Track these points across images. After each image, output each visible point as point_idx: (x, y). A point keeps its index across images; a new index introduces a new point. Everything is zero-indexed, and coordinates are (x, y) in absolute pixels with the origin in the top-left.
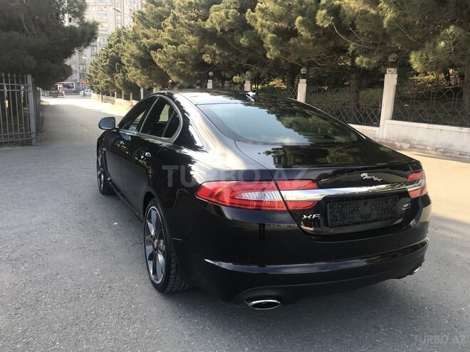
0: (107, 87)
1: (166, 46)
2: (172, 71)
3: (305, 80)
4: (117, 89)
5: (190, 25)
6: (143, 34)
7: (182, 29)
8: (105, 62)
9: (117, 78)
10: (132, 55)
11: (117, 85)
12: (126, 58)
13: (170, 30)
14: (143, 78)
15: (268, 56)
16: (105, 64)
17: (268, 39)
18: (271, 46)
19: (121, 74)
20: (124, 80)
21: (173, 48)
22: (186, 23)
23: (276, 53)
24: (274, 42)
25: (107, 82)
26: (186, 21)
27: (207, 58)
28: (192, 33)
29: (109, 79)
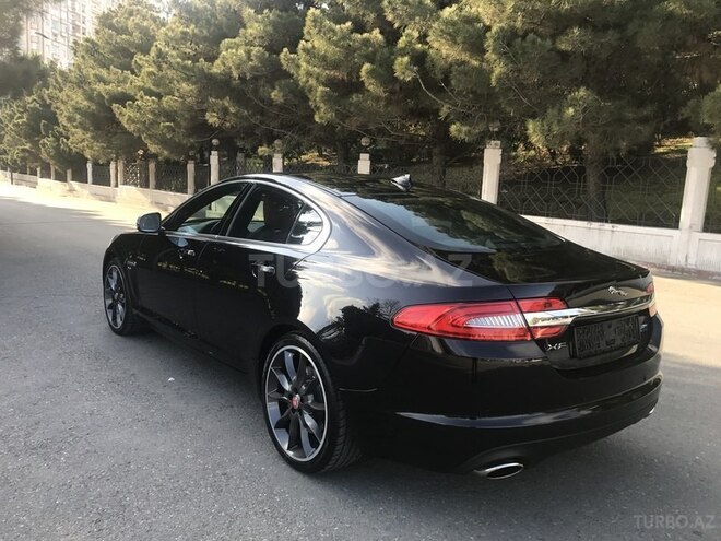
0: (23, 159)
1: (142, 97)
2: (150, 137)
3: (367, 156)
4: (43, 162)
5: (185, 67)
6: (95, 75)
7: (170, 73)
8: (19, 118)
9: (44, 145)
10: (77, 109)
11: (44, 156)
12: (66, 114)
13: (150, 74)
14: (97, 146)
15: (317, 119)
16: (20, 121)
17: (318, 94)
18: (322, 105)
19: (51, 139)
20: (57, 148)
21: (153, 101)
22: (178, 63)
23: (329, 116)
24: (327, 98)
25: (23, 150)
26: (179, 60)
27: (212, 119)
28: (188, 79)
29: (28, 146)
